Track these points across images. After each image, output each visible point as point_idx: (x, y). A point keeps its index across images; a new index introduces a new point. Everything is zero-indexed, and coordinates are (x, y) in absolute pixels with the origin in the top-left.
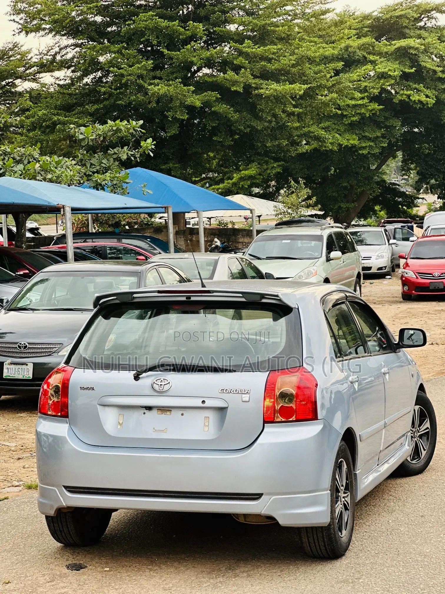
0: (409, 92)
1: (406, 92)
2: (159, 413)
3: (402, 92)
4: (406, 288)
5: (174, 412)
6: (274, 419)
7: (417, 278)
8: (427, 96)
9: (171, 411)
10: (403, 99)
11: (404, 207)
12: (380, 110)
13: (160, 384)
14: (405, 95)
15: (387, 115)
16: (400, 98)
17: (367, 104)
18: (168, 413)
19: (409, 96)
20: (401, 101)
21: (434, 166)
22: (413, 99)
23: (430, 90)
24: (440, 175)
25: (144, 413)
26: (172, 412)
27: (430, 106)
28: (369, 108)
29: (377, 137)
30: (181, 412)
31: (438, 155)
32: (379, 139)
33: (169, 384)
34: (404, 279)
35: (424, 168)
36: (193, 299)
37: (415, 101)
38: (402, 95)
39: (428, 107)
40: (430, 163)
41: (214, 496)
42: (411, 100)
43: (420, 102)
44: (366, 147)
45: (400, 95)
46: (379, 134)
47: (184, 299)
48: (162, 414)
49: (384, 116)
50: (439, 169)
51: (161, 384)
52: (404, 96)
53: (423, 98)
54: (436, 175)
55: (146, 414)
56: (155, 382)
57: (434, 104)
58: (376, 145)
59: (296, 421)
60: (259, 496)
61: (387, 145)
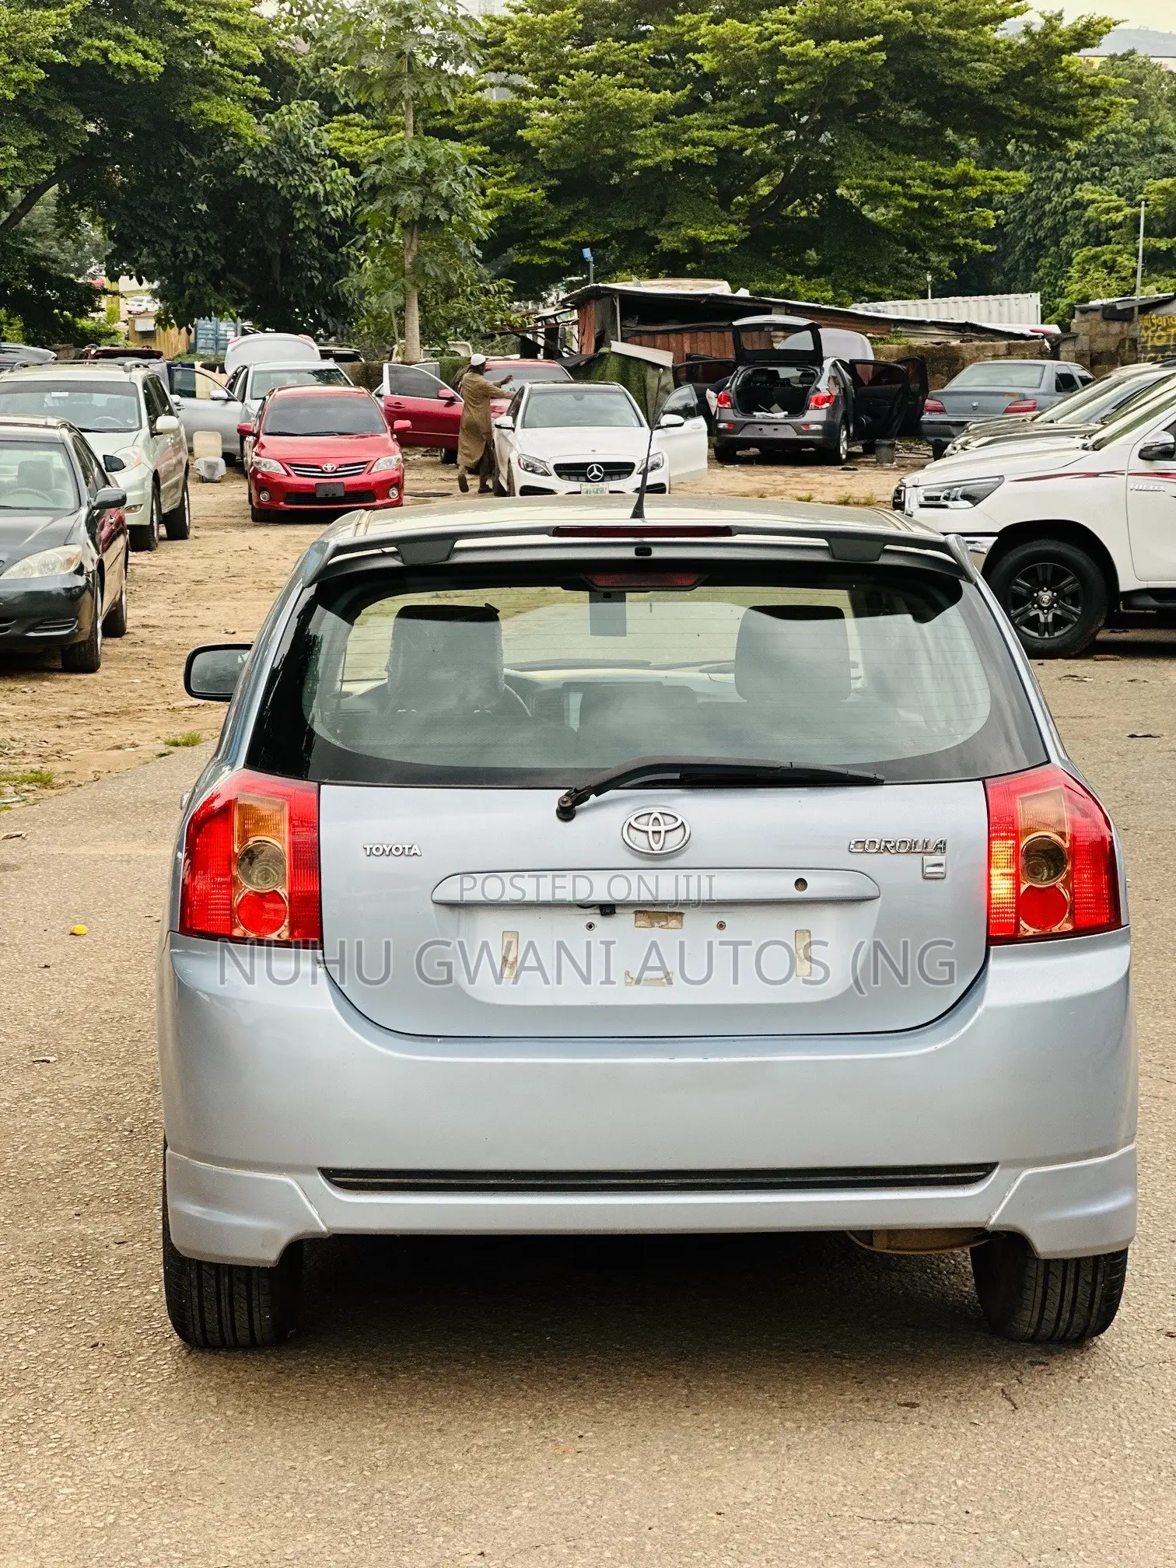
0: (105, 44)
1: (97, 43)
2: (639, 923)
3: (88, 41)
4: (265, 496)
5: (690, 917)
6: (1017, 929)
7: (289, 475)
8: (146, 56)
9: (681, 914)
10: (91, 58)
11: (66, 313)
12: (39, 83)
13: (650, 828)
14: (97, 48)
15: (50, 94)
16: (84, 55)
17: (7, 68)
18: (673, 923)
19: (104, 53)
20: (85, 62)
21: (150, 221)
22: (116, 60)
23: (151, 39)
24: (166, 244)
25: (590, 926)
26: (685, 918)
27: (152, 79)
28: (14, 75)
29: (31, 147)
30: (716, 920)
31: (157, 194)
32: (34, 153)
33: (681, 830)
34: (259, 476)
35: (127, 224)
36: (657, 553)
37: (119, 64)
38: (88, 48)
39: (148, 82)
40: (140, 212)
41: (843, 1178)
42: (110, 62)
43: (130, 67)
44: (6, 169)
45: (83, 49)
46: (36, 142)
47: (630, 553)
48: (653, 926)
49: (45, 98)
50: (161, 228)
51: (657, 828)
52: (95, 52)
53: (138, 60)
54: (156, 242)
55: (595, 930)
56: (634, 824)
57: (162, 75)
58: (28, 166)
59: (1077, 932)
60: (984, 1170)
61: (53, 167)
